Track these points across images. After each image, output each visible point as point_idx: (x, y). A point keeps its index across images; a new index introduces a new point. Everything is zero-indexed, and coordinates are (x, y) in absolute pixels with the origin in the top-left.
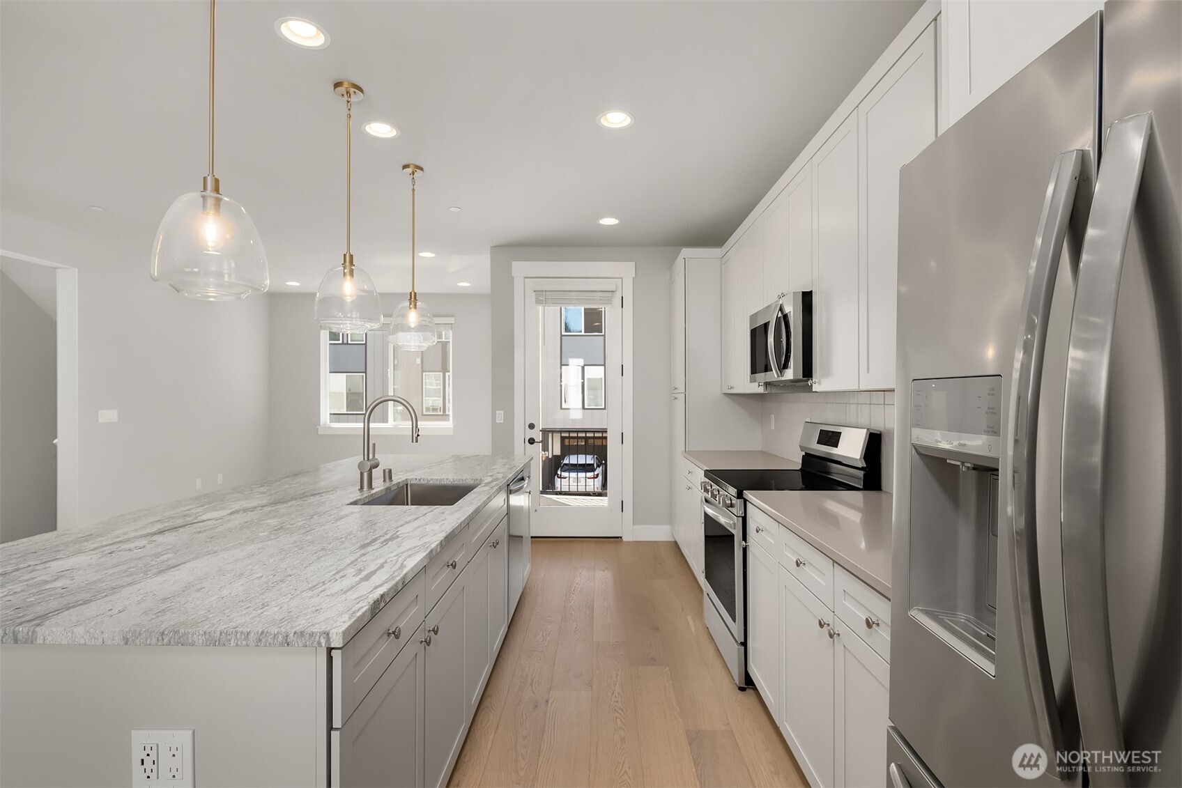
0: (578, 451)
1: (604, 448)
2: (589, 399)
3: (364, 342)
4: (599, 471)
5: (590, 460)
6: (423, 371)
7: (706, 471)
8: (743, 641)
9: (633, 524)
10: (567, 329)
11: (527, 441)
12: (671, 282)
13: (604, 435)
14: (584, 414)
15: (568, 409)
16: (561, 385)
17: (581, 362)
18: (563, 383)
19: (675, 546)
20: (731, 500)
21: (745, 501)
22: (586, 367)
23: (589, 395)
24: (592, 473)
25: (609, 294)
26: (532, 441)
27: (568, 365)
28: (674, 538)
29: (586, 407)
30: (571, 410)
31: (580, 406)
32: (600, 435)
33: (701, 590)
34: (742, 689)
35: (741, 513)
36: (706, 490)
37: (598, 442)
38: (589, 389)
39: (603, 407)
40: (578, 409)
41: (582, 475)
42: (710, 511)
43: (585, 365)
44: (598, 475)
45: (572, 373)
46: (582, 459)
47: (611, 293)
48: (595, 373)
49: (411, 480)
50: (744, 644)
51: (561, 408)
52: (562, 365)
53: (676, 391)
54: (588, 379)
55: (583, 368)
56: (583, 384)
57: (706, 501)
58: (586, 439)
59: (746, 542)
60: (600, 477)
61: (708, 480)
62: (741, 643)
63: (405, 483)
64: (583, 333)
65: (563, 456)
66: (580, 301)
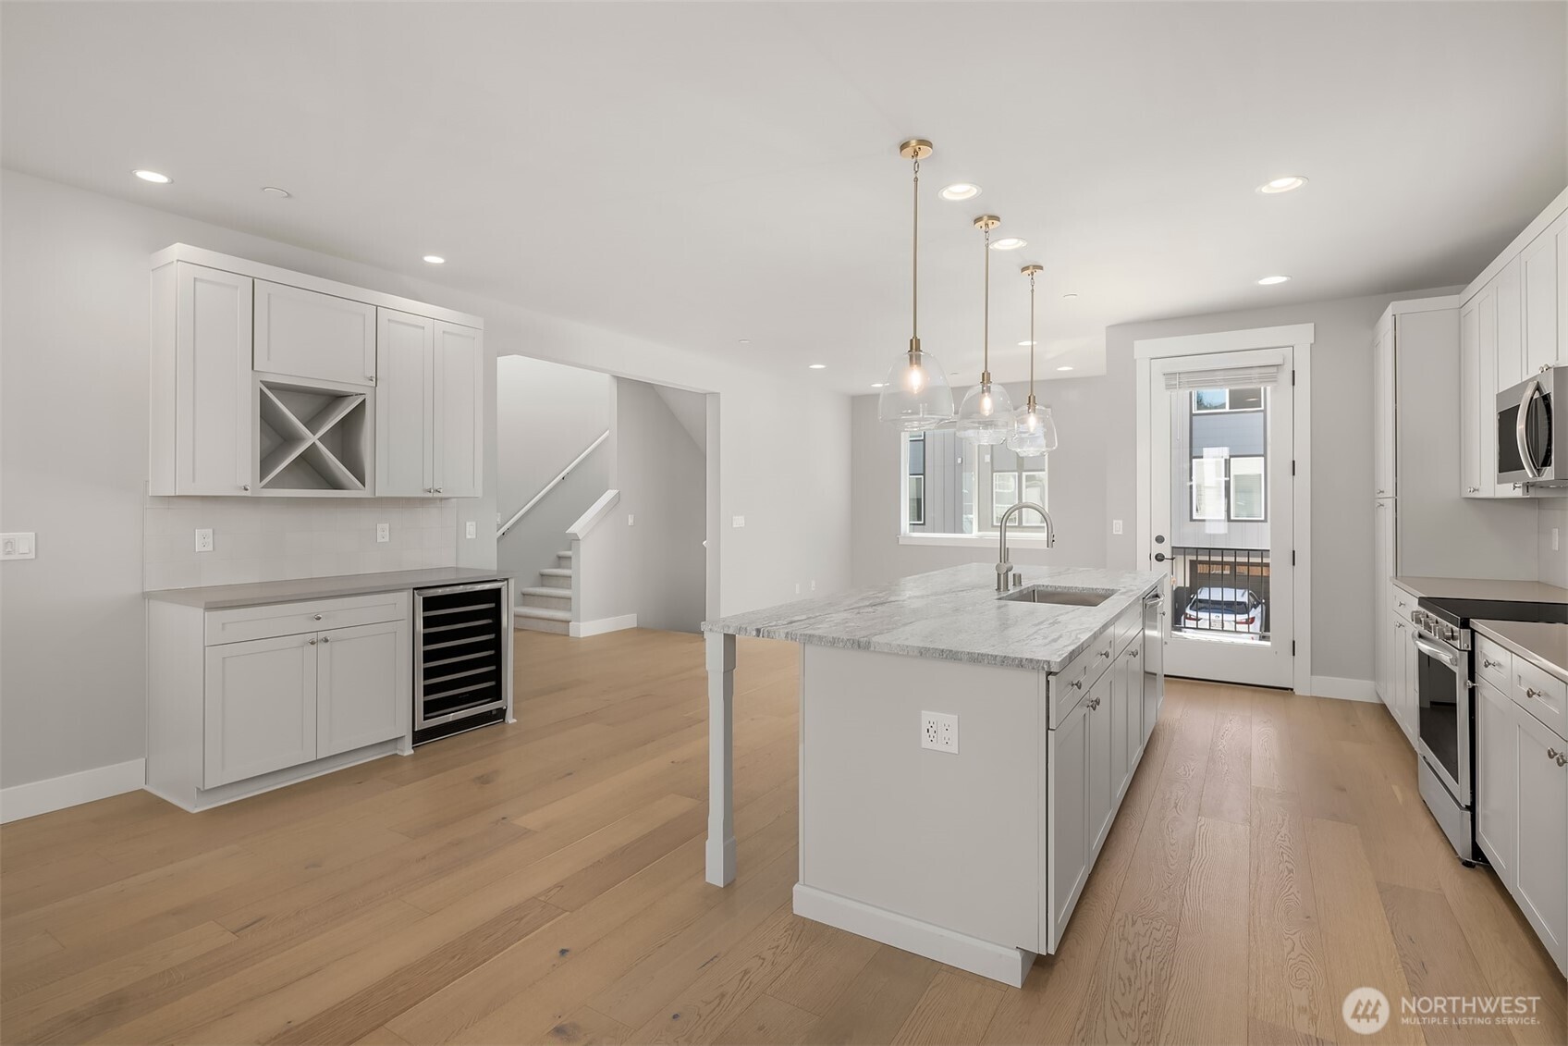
0: (1222, 582)
1: (1265, 581)
2: (1237, 506)
3: (922, 438)
4: (1256, 613)
5: (1242, 596)
6: (993, 471)
7: (1420, 599)
8: (1469, 804)
9: (1312, 674)
10: (1200, 404)
11: (1153, 557)
12: (1374, 346)
13: (1265, 561)
14: (1229, 528)
15: (1204, 520)
16: (1191, 487)
17: (1225, 452)
18: (1194, 483)
19: (1383, 709)
20: (1452, 632)
21: (1473, 632)
22: (1232, 459)
23: (1236, 500)
24: (1246, 616)
25: (1274, 370)
26: (1160, 558)
27: (1202, 457)
28: (1380, 698)
29: (1232, 518)
30: (1207, 523)
31: (1223, 516)
32: (1258, 560)
33: (1415, 754)
34: (1467, 864)
35: (1466, 645)
36: (1418, 621)
37: (1255, 571)
38: (1236, 492)
39: (1263, 518)
40: (1219, 521)
41: (1229, 617)
42: (1425, 648)
43: (1231, 456)
44: (1253, 619)
45: (1209, 468)
46: (1229, 595)
47: (1275, 368)
48: (1249, 467)
49: (1038, 586)
50: (1472, 808)
51: (1192, 520)
52: (1191, 457)
53: (1381, 495)
54: (1236, 476)
55: (1227, 463)
56: (1228, 485)
57: (1421, 636)
58: (1234, 565)
59: (1474, 682)
60: (1257, 623)
61: (1422, 610)
62: (1467, 808)
63: (1031, 590)
64: (1227, 409)
65: (1194, 589)
66: (1227, 382)
